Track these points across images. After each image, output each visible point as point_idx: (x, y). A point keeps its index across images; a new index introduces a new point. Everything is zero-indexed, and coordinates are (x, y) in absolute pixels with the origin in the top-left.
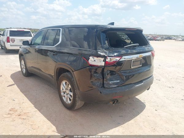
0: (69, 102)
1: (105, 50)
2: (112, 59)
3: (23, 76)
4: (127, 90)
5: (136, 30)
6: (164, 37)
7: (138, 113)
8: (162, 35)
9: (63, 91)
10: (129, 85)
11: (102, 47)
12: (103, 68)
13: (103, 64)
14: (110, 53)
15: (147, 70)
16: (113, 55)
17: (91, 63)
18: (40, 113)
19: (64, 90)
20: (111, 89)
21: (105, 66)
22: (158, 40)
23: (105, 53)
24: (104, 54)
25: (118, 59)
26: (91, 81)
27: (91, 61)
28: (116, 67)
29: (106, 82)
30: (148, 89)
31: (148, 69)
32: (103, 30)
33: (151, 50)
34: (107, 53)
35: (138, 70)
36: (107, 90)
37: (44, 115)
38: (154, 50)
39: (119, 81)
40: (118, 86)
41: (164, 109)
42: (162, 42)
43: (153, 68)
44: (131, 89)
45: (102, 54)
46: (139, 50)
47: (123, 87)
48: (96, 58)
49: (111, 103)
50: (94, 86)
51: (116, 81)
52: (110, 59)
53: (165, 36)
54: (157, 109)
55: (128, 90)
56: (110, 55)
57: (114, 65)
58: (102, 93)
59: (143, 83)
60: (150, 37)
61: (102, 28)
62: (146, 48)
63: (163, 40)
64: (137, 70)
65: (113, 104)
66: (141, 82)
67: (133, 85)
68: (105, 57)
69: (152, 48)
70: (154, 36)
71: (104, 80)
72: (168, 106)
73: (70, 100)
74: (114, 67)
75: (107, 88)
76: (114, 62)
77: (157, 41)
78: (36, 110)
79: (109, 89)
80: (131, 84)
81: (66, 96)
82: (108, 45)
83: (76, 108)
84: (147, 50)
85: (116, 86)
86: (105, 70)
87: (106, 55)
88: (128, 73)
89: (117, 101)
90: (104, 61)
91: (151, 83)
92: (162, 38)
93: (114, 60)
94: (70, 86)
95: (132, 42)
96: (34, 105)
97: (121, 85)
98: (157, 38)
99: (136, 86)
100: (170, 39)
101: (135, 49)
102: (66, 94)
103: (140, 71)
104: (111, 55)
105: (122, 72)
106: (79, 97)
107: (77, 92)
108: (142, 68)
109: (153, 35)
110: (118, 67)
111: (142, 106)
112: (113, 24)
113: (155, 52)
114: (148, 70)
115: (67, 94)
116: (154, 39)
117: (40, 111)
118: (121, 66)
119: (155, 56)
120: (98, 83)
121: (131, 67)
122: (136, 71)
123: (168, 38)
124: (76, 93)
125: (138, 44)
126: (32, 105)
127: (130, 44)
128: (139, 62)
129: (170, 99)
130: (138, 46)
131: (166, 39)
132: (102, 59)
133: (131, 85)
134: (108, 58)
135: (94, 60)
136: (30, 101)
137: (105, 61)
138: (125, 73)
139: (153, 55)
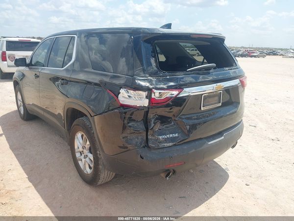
0: (88, 171)
1: (150, 76)
2: (164, 93)
3: (20, 119)
4: (192, 152)
5: (212, 37)
6: (265, 51)
7: (214, 191)
8: (262, 49)
9: (78, 150)
10: (197, 143)
11: (144, 71)
12: (146, 111)
13: (145, 103)
14: (160, 81)
15: (231, 112)
16: (165, 87)
17: (123, 101)
18: (36, 192)
19: (81, 149)
20: (161, 151)
21: (148, 108)
22: (255, 56)
23: (149, 82)
24: (147, 84)
25: (175, 93)
26: (124, 135)
27: (124, 97)
28: (170, 109)
29: (153, 138)
30: (233, 147)
31: (233, 111)
32: (147, 38)
33: (240, 74)
34: (154, 82)
35: (214, 114)
36: (154, 151)
37: (41, 196)
38: (246, 75)
39: (177, 135)
40: (175, 145)
41: (262, 183)
42: (261, 59)
43: (242, 108)
44: (201, 149)
45: (143, 84)
46: (215, 75)
47: (185, 147)
48: (132, 92)
49: (163, 175)
50: (130, 144)
51: (171, 135)
52: (160, 93)
53: (267, 49)
54: (248, 183)
55: (194, 150)
56: (158, 86)
57: (167, 106)
58: (144, 158)
59: (223, 138)
60: (242, 52)
61: (144, 33)
62: (231, 72)
63: (264, 57)
64: (211, 112)
65: (166, 177)
66: (220, 134)
67: (205, 140)
68: (149, 91)
69: (241, 71)
70: (249, 49)
71: (149, 133)
72: (269, 176)
73: (90, 168)
74: (168, 109)
75: (154, 149)
76: (168, 99)
77: (253, 58)
78: (30, 184)
79: (158, 150)
80: (201, 139)
81: (83, 160)
82: (157, 67)
83: (99, 183)
84: (232, 75)
85: (171, 144)
86: (150, 115)
87: (151, 87)
88: (194, 119)
89: (174, 172)
90: (147, 97)
91: (239, 135)
92: (262, 53)
93: (168, 96)
94: (88, 143)
95: (205, 61)
96: (27, 175)
97: (181, 141)
98: (254, 53)
99: (209, 143)
100: (275, 54)
101: (209, 73)
102: (83, 155)
103: (217, 115)
104: (162, 86)
105: (183, 117)
106: (103, 164)
107: (100, 155)
108: (221, 109)
109: (246, 48)
110: (176, 109)
111: (222, 176)
112: (169, 26)
113: (248, 79)
114: (233, 113)
115: (85, 156)
116: (248, 54)
117: (36, 186)
118: (181, 106)
119: (247, 85)
120: (138, 139)
121: (200, 108)
122: (210, 115)
123: (271, 52)
124: (98, 156)
125: (214, 65)
126: (25, 174)
127: (203, 63)
128: (217, 98)
129: (272, 162)
130: (215, 68)
131: (269, 54)
132: (144, 94)
133: (200, 142)
134: (155, 91)
135: (129, 96)
136: (22, 166)
137: (149, 97)
138: (188, 119)
139: (243, 84)
